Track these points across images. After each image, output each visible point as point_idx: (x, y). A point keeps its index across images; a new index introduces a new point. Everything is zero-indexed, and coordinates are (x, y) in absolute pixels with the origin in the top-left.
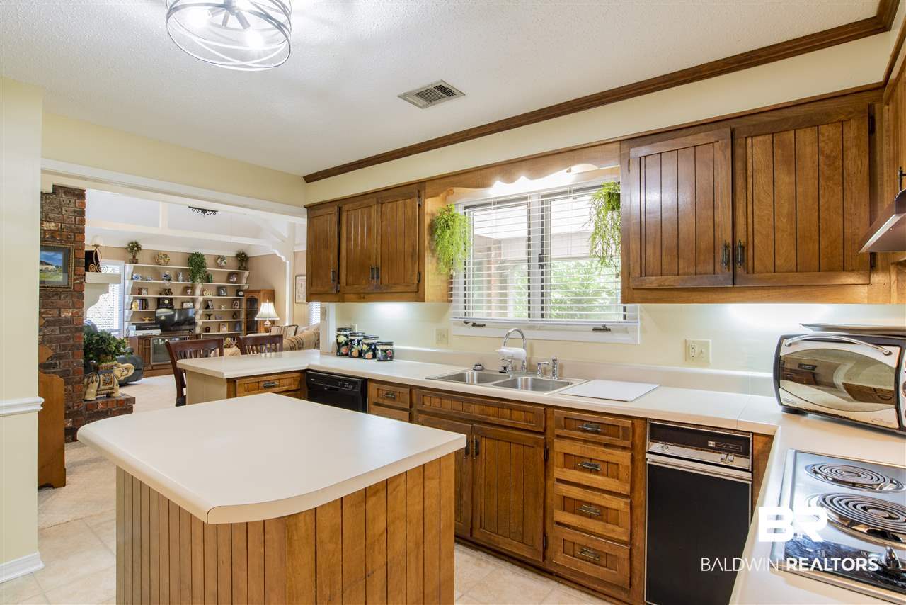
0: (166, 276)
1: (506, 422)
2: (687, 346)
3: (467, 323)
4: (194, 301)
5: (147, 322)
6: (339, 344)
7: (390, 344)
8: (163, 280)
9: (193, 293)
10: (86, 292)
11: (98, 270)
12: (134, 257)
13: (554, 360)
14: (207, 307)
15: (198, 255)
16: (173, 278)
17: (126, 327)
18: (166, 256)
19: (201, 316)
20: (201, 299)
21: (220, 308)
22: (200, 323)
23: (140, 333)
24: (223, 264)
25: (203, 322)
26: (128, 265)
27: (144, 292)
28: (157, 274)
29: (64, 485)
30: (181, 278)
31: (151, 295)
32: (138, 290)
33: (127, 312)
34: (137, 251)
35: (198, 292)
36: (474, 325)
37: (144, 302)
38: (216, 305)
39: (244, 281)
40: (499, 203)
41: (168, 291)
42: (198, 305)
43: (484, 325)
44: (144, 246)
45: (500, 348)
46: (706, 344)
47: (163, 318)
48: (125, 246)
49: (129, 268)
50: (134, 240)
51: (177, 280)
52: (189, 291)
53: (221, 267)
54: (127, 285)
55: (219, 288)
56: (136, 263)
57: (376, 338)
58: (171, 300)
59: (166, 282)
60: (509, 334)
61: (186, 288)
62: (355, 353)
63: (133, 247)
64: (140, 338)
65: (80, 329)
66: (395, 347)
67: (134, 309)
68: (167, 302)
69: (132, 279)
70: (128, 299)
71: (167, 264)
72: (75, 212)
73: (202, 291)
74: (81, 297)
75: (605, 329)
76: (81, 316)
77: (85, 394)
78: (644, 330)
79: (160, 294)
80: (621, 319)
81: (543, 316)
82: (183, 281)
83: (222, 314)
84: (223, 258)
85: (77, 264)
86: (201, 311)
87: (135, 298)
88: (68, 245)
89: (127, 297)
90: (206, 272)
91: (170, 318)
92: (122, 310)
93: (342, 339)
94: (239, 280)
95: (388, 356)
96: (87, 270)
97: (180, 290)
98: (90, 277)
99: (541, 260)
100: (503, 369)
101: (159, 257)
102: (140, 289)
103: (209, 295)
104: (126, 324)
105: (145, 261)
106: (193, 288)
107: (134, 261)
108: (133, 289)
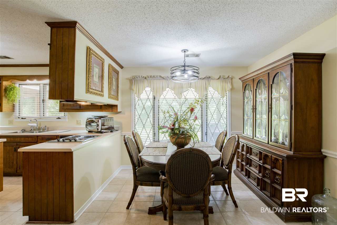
1: (27, 141)
2: (77, 121)
3: (19, 118)
13: (46, 126)
36: (22, 118)
40: (31, 84)
43: (26, 118)
45: (28, 124)
46: (81, 121)
60: (31, 120)
75: (59, 118)
78: (68, 118)
80: (64, 116)
81: (44, 115)
99: (43, 101)
100: (31, 130)
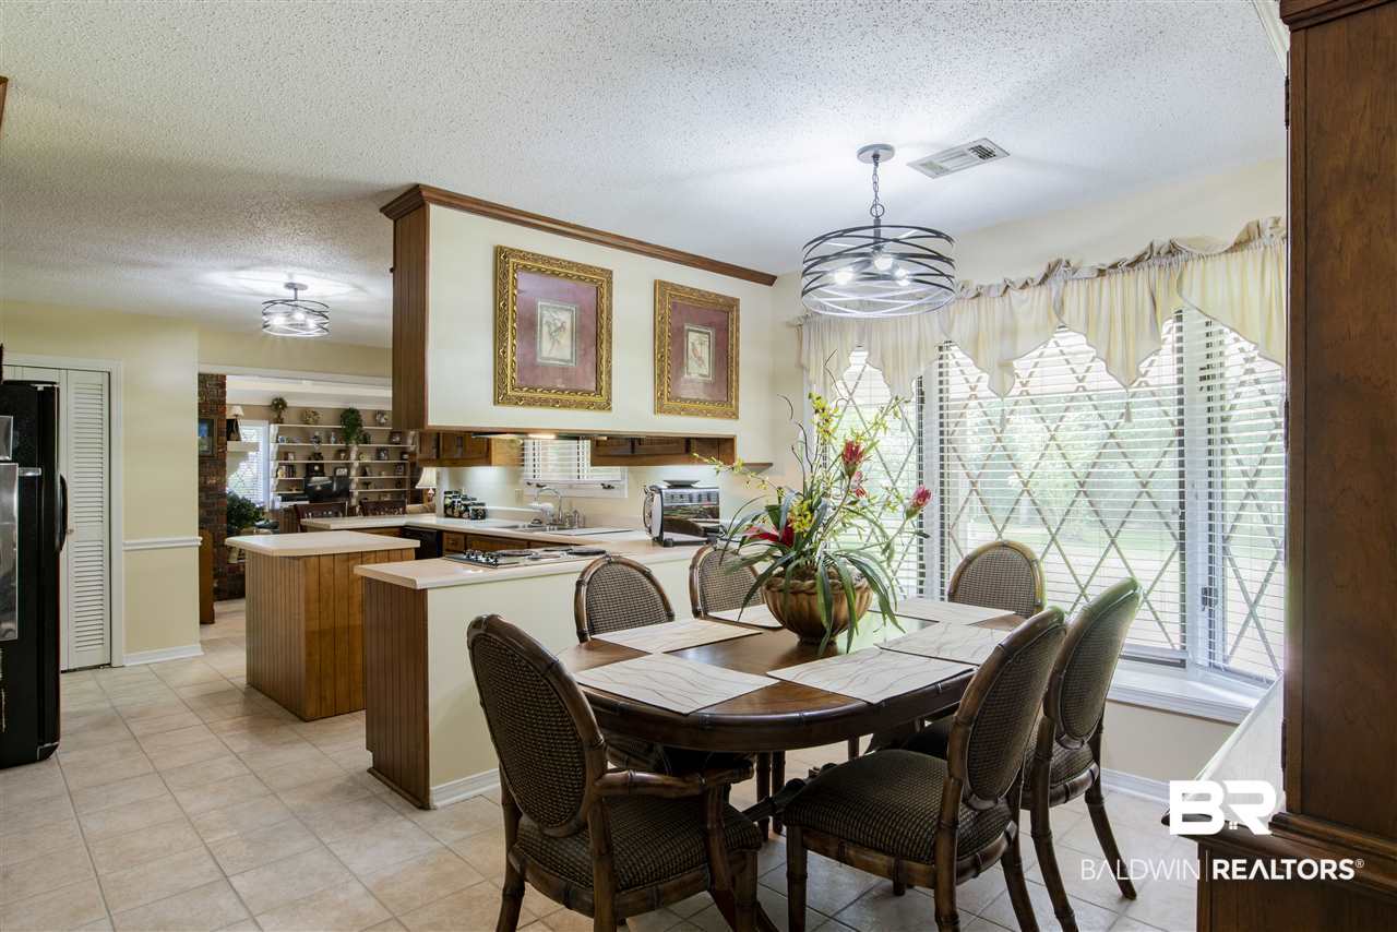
0: (316, 437)
3: (529, 484)
4: (348, 466)
5: (294, 492)
6: (445, 506)
7: (483, 504)
8: (311, 442)
9: (348, 458)
10: (228, 460)
11: (238, 439)
12: (279, 416)
13: (575, 512)
14: (365, 474)
15: (352, 411)
16: (323, 438)
17: (271, 498)
18: (315, 413)
19: (357, 484)
20: (356, 464)
21: (380, 475)
22: (356, 493)
23: (287, 505)
24: (383, 421)
25: (360, 493)
26: (272, 426)
27: (291, 456)
28: (306, 436)
29: (213, 622)
30: (333, 439)
31: (298, 460)
32: (283, 455)
33: (272, 481)
34: (283, 409)
35: (353, 456)
36: (538, 485)
37: (291, 469)
38: (375, 470)
39: (410, 441)
41: (318, 456)
42: (353, 472)
43: (546, 486)
44: (290, 403)
47: (319, 488)
48: (268, 403)
49: (274, 428)
50: (278, 396)
51: (329, 442)
52: (343, 455)
53: (381, 425)
54: (271, 449)
55: (379, 451)
56: (282, 423)
57: (475, 499)
58: (321, 466)
59: (315, 445)
61: (340, 451)
62: (456, 514)
63: (277, 405)
64: (286, 510)
65: (225, 496)
66: (487, 507)
67: (280, 477)
68: (317, 468)
69: (277, 442)
70: (273, 465)
71: (316, 422)
72: (218, 385)
73: (358, 456)
74: (224, 465)
75: (610, 487)
76: (223, 484)
77: (228, 558)
78: (629, 488)
79: (310, 459)
80: (619, 478)
81: (579, 477)
82: (335, 442)
83: (383, 483)
84: (382, 413)
85: (220, 434)
86: (356, 479)
87: (280, 464)
88: (212, 417)
89: (272, 463)
90: (362, 431)
91: (327, 488)
92: (267, 479)
93: (448, 501)
94: (403, 440)
95: (480, 515)
96: (229, 439)
97: (333, 452)
98: (231, 446)
101: (307, 415)
102: (286, 454)
103: (366, 460)
104: (271, 494)
105: (291, 421)
106: (347, 451)
107: (279, 420)
108: (279, 453)
